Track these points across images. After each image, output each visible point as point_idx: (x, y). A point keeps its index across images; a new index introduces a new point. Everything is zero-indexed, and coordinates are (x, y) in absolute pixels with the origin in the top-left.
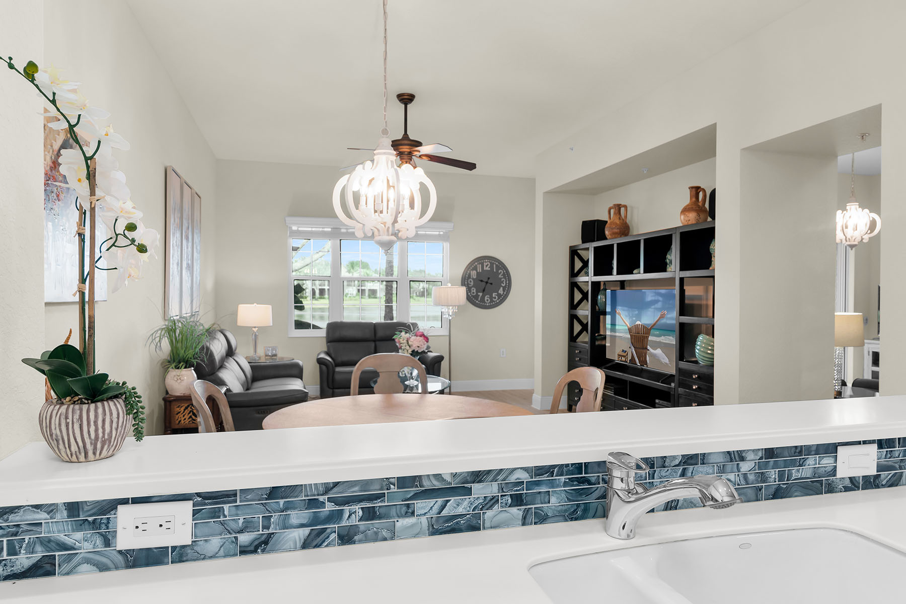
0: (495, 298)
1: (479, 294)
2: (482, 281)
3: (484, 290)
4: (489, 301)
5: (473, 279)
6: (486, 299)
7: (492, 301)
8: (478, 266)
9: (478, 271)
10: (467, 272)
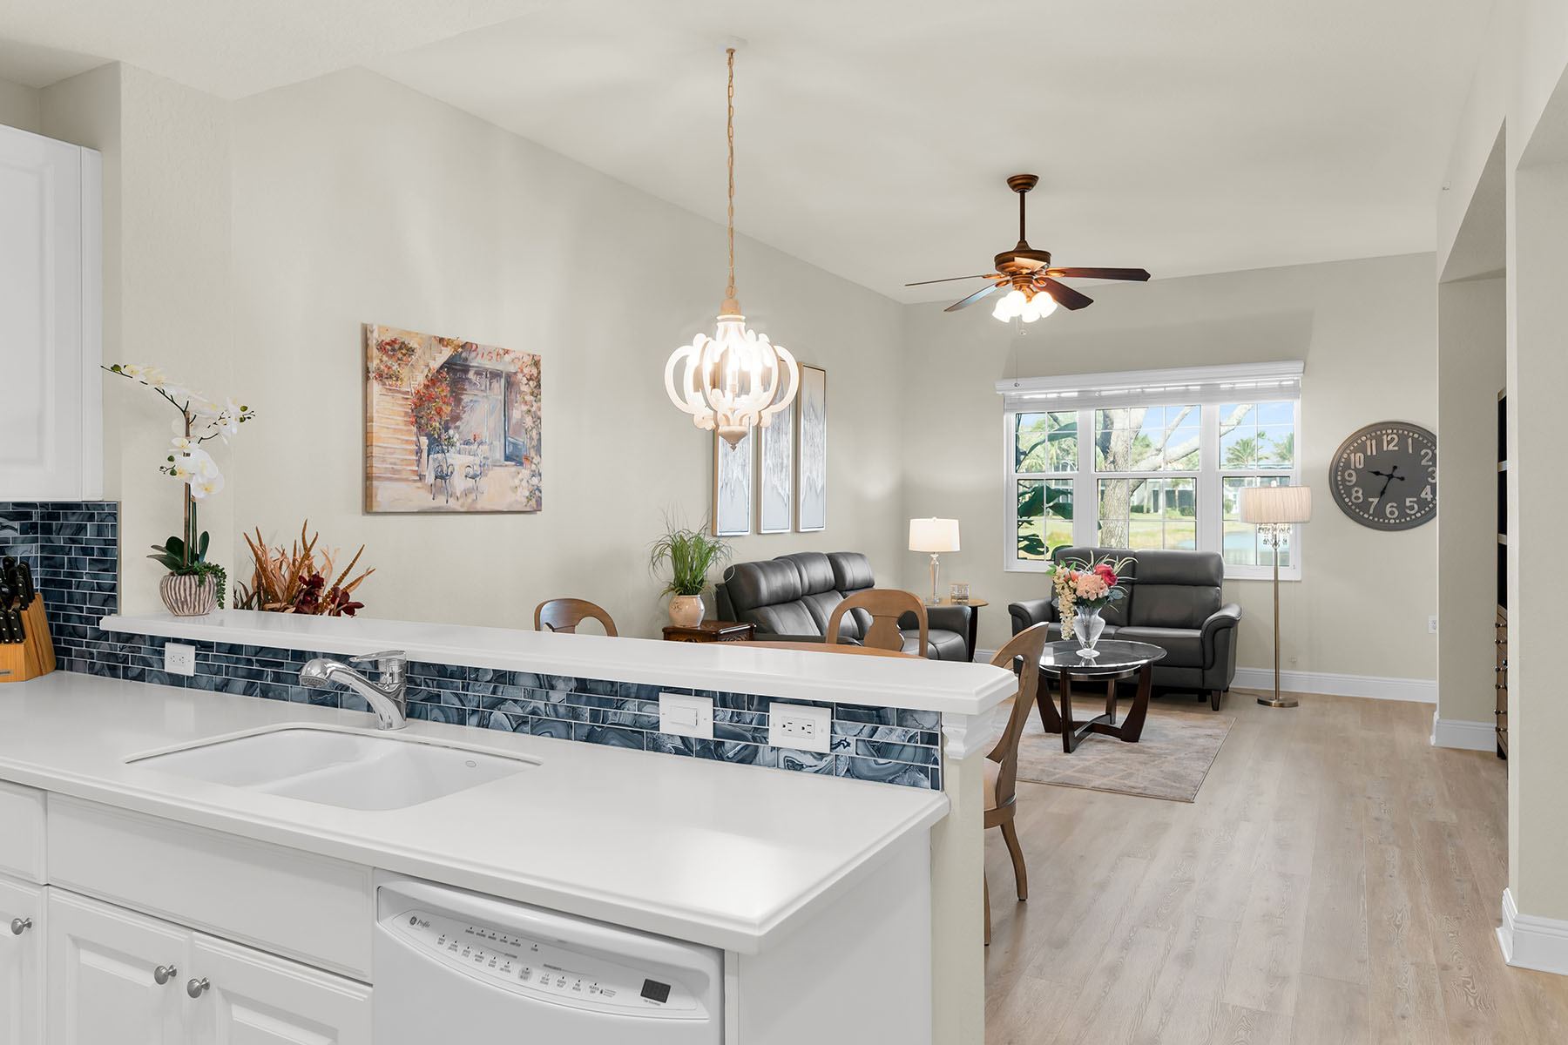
0: (1412, 508)
1: (1371, 500)
2: (1377, 473)
3: (1383, 493)
4: (1397, 513)
5: (1356, 469)
6: (1388, 510)
7: (1403, 514)
8: (1368, 443)
9: (1369, 453)
10: (1341, 457)
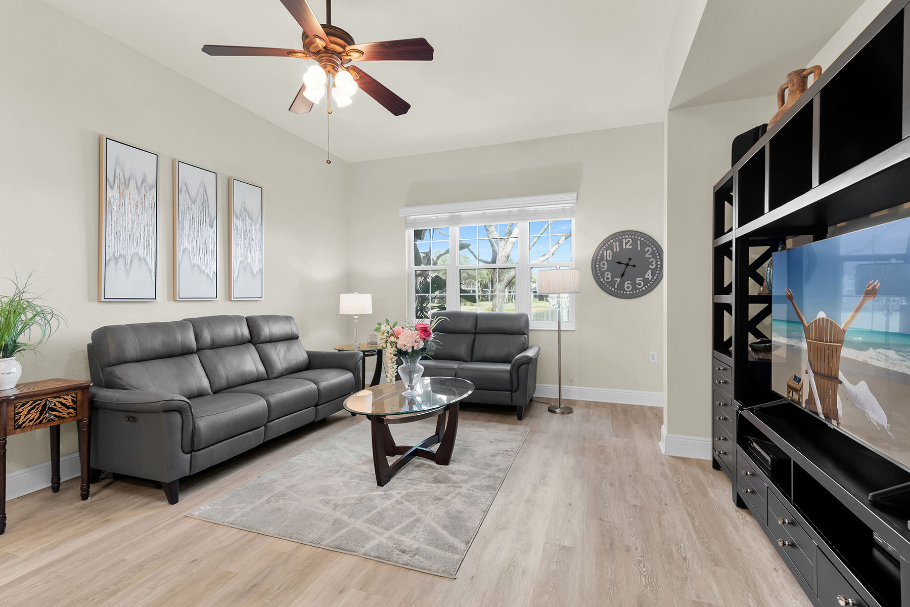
0: (640, 284)
1: (616, 279)
2: (620, 263)
3: (623, 275)
4: (631, 287)
5: (607, 261)
6: (626, 285)
7: (635, 288)
8: (614, 243)
9: (615, 251)
10: (598, 253)
